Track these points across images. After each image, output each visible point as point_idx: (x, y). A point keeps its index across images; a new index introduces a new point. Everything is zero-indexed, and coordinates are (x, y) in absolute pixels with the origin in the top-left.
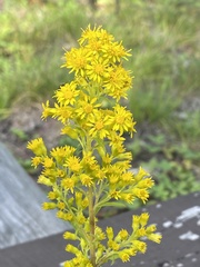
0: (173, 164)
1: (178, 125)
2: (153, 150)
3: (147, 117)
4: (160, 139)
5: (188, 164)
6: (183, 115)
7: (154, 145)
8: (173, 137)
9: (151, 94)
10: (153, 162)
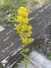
0: (13, 14)
1: (13, 7)
2: (10, 12)
3: (7, 7)
4: (10, 10)
5: (16, 13)
6: (13, 5)
7: (10, 11)
8: (12, 9)
9: (7, 3)
10: (10, 14)
